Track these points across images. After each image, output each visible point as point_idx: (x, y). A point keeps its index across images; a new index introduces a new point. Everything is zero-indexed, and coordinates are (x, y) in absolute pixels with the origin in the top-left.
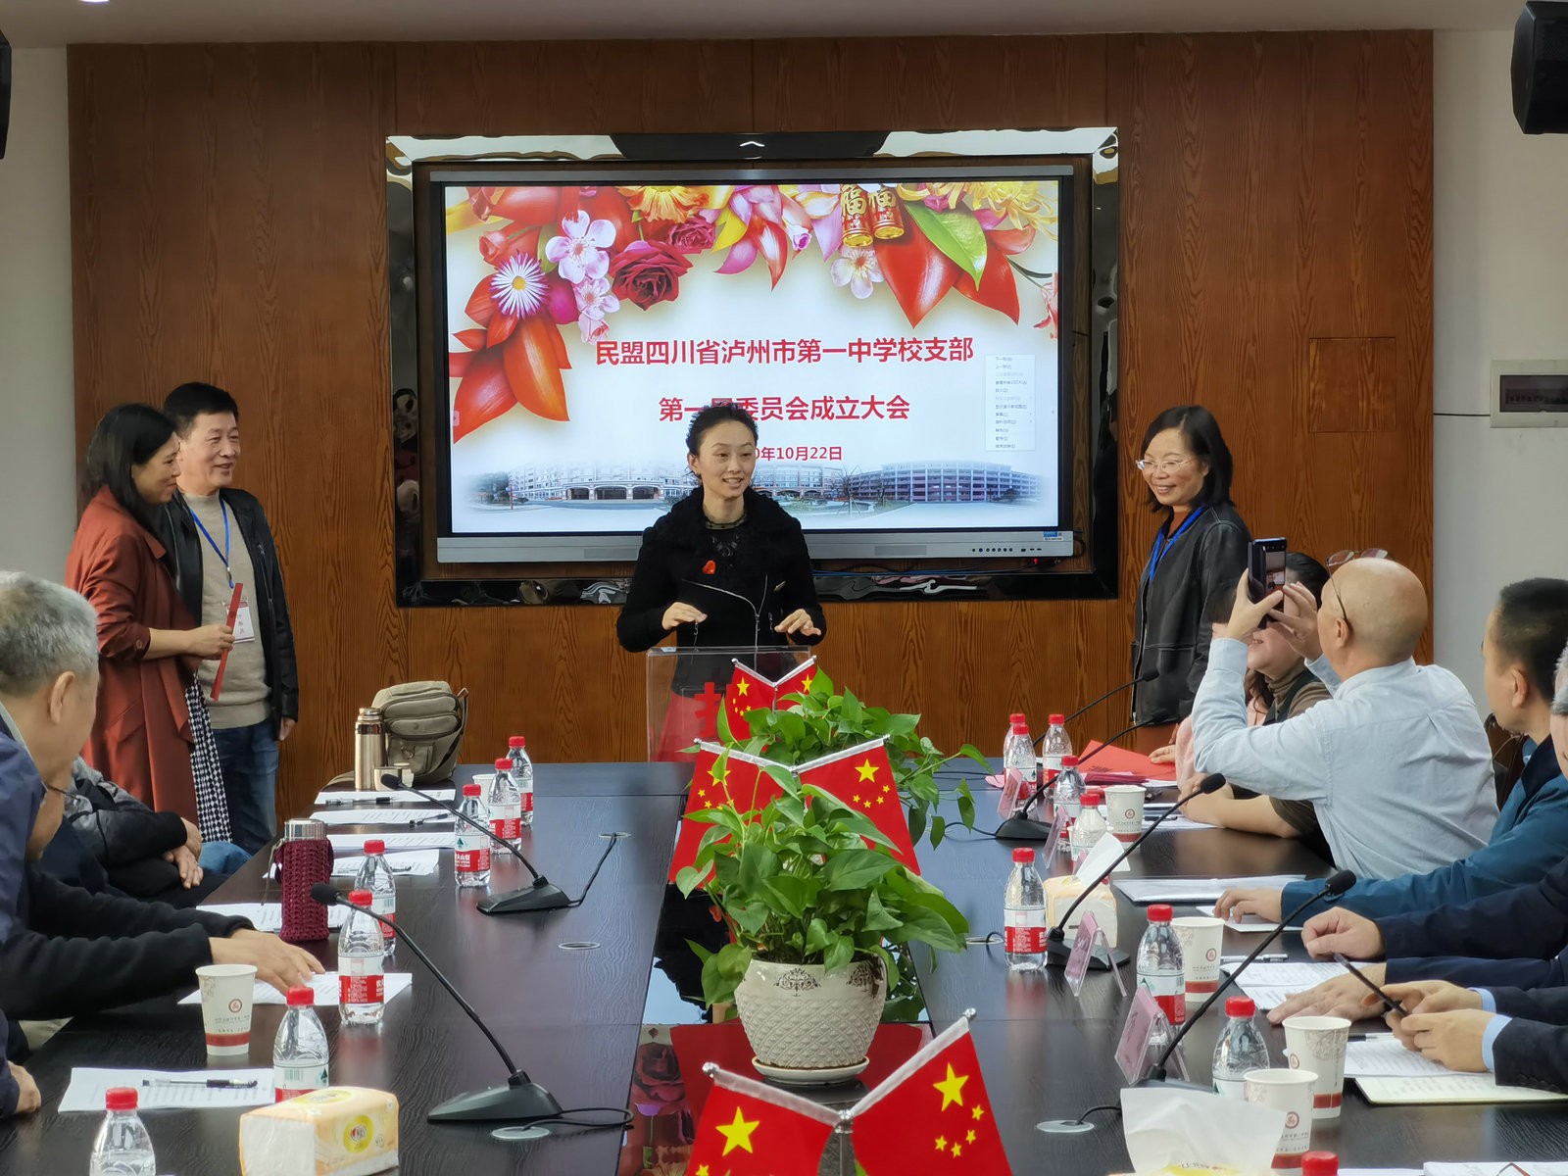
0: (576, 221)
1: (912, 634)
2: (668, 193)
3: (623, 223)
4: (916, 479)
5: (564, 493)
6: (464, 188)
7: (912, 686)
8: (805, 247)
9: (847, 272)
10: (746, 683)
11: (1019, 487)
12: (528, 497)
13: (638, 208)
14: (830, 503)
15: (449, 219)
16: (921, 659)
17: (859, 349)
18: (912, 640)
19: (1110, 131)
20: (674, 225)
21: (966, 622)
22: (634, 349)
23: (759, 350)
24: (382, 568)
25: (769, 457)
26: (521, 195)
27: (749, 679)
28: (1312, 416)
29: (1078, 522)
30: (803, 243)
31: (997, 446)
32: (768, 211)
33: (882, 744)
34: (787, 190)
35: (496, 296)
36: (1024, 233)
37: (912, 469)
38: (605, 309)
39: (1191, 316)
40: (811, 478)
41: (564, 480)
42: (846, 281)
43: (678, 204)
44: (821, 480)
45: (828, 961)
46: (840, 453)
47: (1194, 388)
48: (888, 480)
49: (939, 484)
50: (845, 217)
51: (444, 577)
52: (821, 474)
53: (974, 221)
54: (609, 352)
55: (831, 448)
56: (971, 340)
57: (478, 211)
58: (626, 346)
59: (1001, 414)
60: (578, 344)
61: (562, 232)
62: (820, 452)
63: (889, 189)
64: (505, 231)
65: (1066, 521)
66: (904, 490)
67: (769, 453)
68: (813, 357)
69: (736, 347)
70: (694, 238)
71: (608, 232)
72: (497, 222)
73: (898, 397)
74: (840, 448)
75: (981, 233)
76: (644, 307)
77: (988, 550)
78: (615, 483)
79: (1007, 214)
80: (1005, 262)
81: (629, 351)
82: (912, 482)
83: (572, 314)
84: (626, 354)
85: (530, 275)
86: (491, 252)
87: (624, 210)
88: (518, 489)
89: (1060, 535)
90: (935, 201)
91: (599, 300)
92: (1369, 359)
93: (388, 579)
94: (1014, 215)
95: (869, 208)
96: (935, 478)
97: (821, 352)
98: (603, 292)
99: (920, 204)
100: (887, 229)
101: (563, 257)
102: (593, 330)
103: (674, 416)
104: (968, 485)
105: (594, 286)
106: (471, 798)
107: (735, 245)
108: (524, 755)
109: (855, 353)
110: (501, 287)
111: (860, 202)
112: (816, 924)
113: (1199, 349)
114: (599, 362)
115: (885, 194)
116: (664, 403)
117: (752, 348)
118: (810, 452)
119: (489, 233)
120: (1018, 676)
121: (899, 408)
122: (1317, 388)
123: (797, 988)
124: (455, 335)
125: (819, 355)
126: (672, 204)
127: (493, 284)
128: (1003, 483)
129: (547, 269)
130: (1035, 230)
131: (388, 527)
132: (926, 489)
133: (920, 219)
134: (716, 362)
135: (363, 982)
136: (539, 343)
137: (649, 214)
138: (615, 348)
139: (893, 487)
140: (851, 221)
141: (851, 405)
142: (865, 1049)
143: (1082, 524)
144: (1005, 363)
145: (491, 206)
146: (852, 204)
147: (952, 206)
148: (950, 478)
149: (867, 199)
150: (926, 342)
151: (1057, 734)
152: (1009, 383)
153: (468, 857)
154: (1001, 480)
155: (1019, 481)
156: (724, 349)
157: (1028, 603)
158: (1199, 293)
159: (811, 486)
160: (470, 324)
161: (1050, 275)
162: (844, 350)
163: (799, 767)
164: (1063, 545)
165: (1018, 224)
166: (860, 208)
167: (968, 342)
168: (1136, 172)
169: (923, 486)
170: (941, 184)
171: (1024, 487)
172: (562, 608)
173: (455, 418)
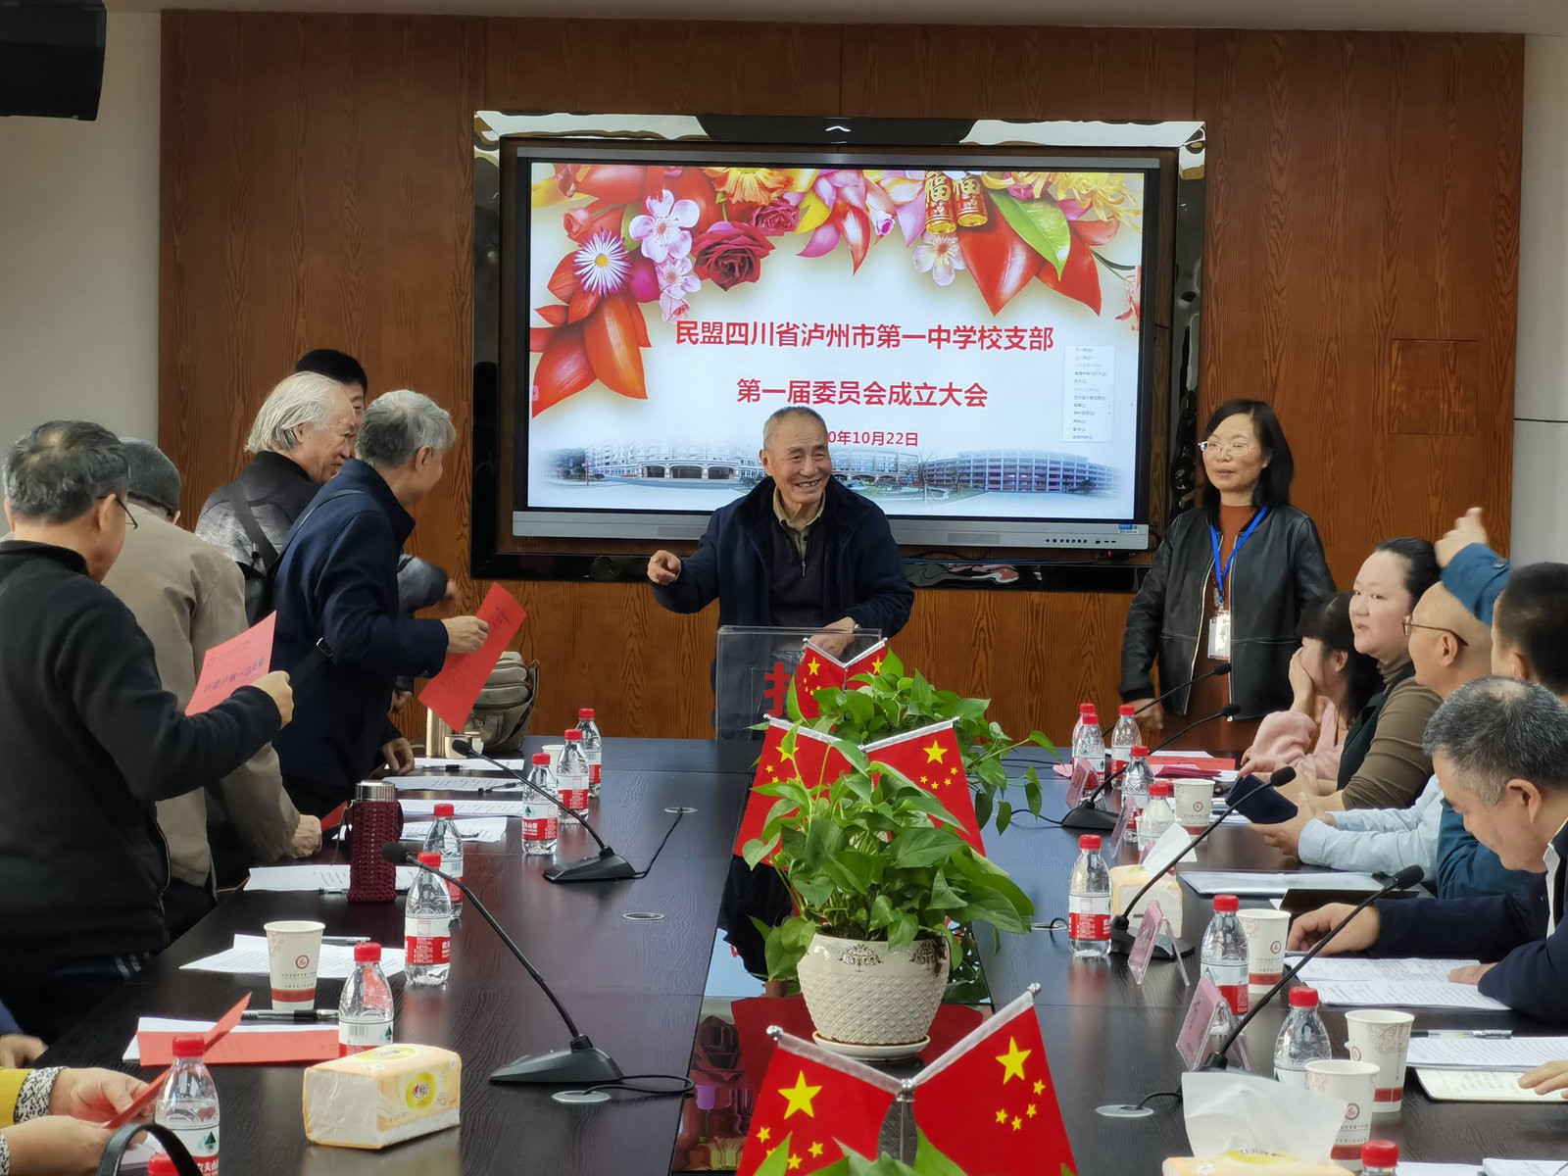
0: (660, 201)
1: (983, 623)
2: (752, 175)
3: (707, 204)
4: (991, 467)
5: (640, 471)
6: (551, 164)
7: (981, 675)
8: (888, 232)
9: (929, 258)
10: (817, 662)
11: (1095, 479)
12: (604, 474)
13: (721, 189)
14: (905, 489)
15: (535, 196)
16: (991, 648)
17: (938, 336)
18: (982, 628)
19: (1198, 125)
20: (758, 207)
21: (1038, 612)
22: (714, 330)
23: (838, 334)
24: (458, 539)
25: (845, 441)
26: (607, 173)
27: (820, 659)
28: (1392, 417)
29: (1154, 515)
30: (886, 228)
31: (1074, 437)
32: (851, 196)
33: (951, 726)
34: (872, 175)
35: (578, 273)
36: (1108, 225)
37: (988, 457)
38: (687, 288)
39: (1274, 312)
40: (887, 464)
41: (640, 457)
42: (928, 267)
43: (762, 186)
44: (896, 465)
45: (891, 938)
46: (916, 439)
47: (1275, 385)
48: (963, 468)
49: (1015, 474)
50: (929, 204)
51: (519, 550)
52: (896, 459)
53: (1059, 211)
54: (689, 332)
55: (907, 434)
56: (1051, 329)
57: (564, 187)
58: (706, 326)
59: (1080, 405)
60: (658, 324)
61: (647, 212)
62: (897, 438)
63: (974, 177)
64: (590, 208)
65: (1141, 514)
66: (981, 478)
67: (845, 437)
68: (892, 343)
69: (816, 330)
70: (777, 221)
71: (691, 213)
72: (582, 199)
73: (976, 385)
74: (916, 434)
75: (1065, 223)
76: (725, 287)
77: (1062, 541)
78: (691, 462)
79: (1091, 205)
80: (1089, 252)
81: (709, 331)
82: (987, 471)
83: (653, 293)
84: (706, 334)
85: (613, 253)
86: (575, 229)
87: (708, 190)
88: (595, 465)
89: (1136, 528)
90: (1019, 190)
91: (680, 280)
92: (1452, 362)
93: (463, 551)
94: (1098, 206)
95: (953, 195)
96: (1011, 467)
97: (900, 337)
98: (685, 272)
99: (1004, 192)
100: (972, 217)
101: (647, 236)
102: (674, 308)
103: (752, 397)
104: (1043, 475)
105: (677, 265)
106: (540, 767)
107: (817, 229)
108: (593, 726)
109: (935, 340)
110: (584, 264)
111: (944, 189)
112: (881, 901)
113: (1282, 344)
114: (679, 341)
115: (970, 182)
116: (742, 384)
117: (832, 331)
118: (887, 438)
119: (574, 210)
120: (1089, 668)
121: (977, 396)
122: (1398, 389)
123: (859, 964)
124: (538, 310)
125: (898, 341)
126: (757, 186)
127: (576, 261)
128: (1079, 474)
129: (630, 247)
130: (1119, 222)
131: (466, 501)
132: (1002, 478)
133: (1004, 207)
134: (795, 345)
135: (430, 943)
136: (619, 319)
137: (733, 196)
138: (695, 328)
139: (969, 475)
140: (935, 208)
141: (929, 391)
142: (925, 1028)
143: (1159, 518)
144: (1086, 354)
145: (577, 183)
146: (936, 191)
147: (1037, 195)
148: (1026, 467)
149: (952, 187)
150: (1006, 330)
151: (1127, 726)
152: (1088, 374)
153: (535, 825)
154: (1077, 471)
155: (1095, 473)
156: (804, 332)
157: (1101, 595)
158: (1283, 289)
159: (887, 470)
160: (553, 300)
161: (1133, 267)
162: (924, 337)
163: (867, 746)
164: (1138, 538)
165: (1102, 216)
166: (944, 195)
167: (1048, 332)
168: (1222, 167)
169: (998, 475)
170: (1027, 173)
171: (1100, 479)
172: (634, 585)
173: (534, 393)
